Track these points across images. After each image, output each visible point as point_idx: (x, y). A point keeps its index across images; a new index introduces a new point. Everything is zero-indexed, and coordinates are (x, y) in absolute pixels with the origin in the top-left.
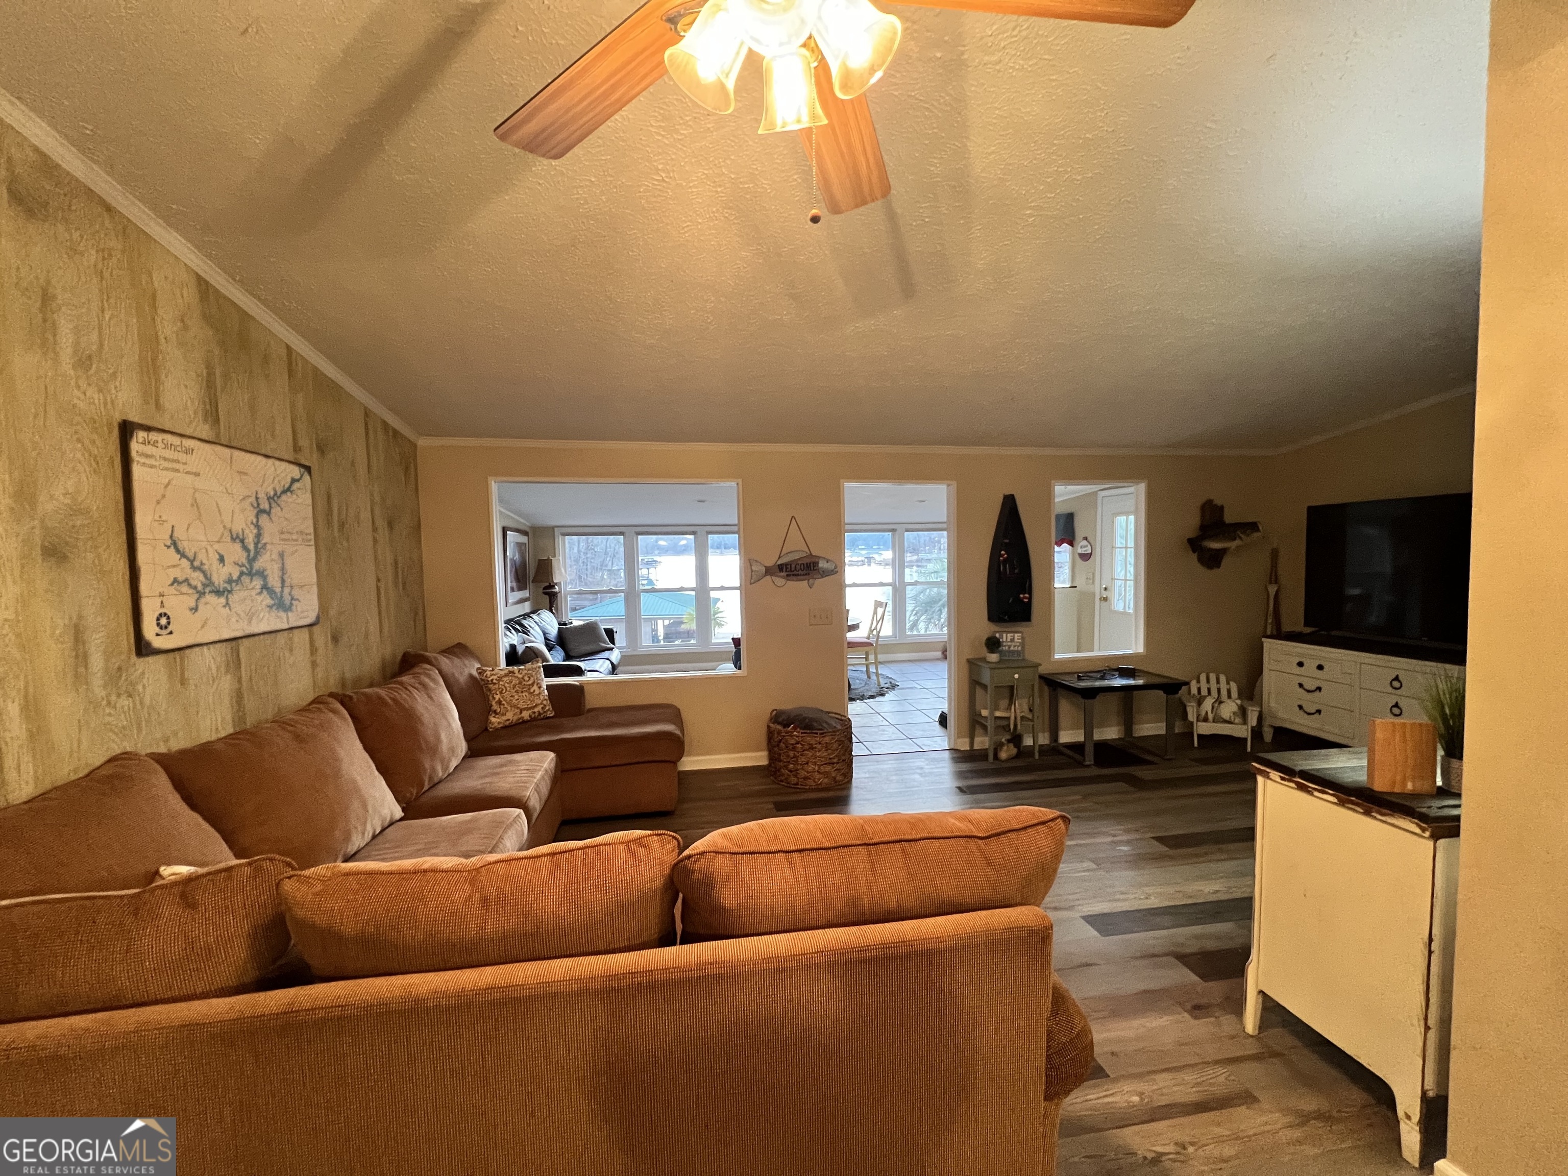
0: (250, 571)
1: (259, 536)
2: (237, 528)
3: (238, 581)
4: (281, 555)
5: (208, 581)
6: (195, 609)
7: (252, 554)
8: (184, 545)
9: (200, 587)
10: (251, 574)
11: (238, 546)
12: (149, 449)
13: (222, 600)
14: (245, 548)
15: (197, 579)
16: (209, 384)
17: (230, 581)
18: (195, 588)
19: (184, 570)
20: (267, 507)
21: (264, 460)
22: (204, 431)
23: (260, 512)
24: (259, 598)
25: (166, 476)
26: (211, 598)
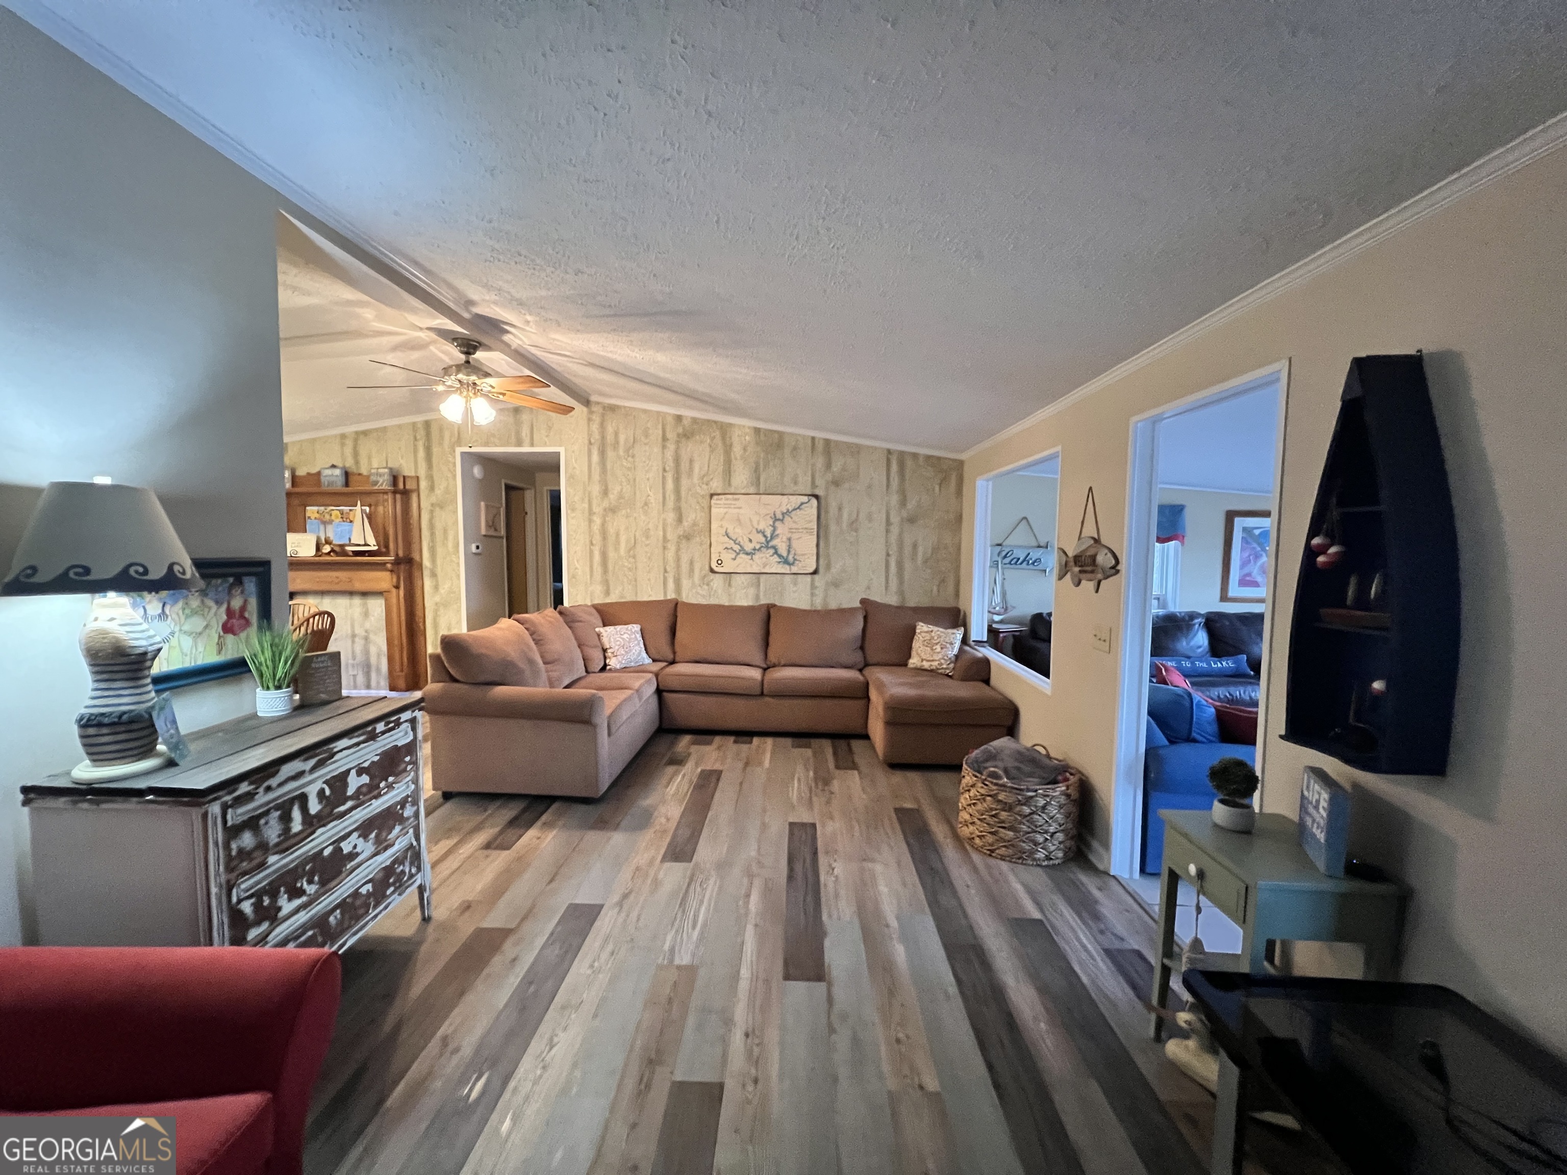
0: (767, 544)
1: (774, 531)
2: (761, 527)
3: (759, 550)
4: (789, 539)
5: (742, 549)
6: (734, 559)
7: (769, 539)
8: (730, 535)
9: (738, 551)
10: (767, 547)
11: (760, 535)
12: (718, 502)
13: (749, 557)
14: (765, 536)
15: (737, 548)
16: (756, 470)
17: (754, 549)
18: (735, 551)
19: (731, 544)
20: (781, 517)
21: (781, 497)
22: (752, 490)
23: (776, 520)
24: (772, 558)
25: (725, 510)
26: (742, 556)
